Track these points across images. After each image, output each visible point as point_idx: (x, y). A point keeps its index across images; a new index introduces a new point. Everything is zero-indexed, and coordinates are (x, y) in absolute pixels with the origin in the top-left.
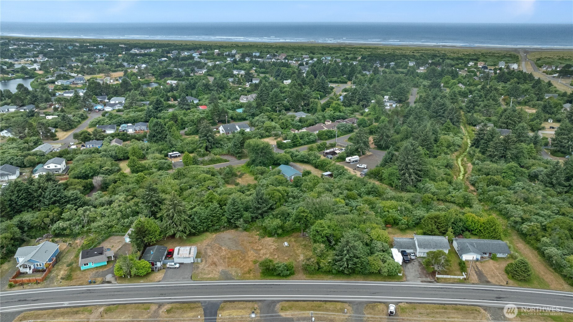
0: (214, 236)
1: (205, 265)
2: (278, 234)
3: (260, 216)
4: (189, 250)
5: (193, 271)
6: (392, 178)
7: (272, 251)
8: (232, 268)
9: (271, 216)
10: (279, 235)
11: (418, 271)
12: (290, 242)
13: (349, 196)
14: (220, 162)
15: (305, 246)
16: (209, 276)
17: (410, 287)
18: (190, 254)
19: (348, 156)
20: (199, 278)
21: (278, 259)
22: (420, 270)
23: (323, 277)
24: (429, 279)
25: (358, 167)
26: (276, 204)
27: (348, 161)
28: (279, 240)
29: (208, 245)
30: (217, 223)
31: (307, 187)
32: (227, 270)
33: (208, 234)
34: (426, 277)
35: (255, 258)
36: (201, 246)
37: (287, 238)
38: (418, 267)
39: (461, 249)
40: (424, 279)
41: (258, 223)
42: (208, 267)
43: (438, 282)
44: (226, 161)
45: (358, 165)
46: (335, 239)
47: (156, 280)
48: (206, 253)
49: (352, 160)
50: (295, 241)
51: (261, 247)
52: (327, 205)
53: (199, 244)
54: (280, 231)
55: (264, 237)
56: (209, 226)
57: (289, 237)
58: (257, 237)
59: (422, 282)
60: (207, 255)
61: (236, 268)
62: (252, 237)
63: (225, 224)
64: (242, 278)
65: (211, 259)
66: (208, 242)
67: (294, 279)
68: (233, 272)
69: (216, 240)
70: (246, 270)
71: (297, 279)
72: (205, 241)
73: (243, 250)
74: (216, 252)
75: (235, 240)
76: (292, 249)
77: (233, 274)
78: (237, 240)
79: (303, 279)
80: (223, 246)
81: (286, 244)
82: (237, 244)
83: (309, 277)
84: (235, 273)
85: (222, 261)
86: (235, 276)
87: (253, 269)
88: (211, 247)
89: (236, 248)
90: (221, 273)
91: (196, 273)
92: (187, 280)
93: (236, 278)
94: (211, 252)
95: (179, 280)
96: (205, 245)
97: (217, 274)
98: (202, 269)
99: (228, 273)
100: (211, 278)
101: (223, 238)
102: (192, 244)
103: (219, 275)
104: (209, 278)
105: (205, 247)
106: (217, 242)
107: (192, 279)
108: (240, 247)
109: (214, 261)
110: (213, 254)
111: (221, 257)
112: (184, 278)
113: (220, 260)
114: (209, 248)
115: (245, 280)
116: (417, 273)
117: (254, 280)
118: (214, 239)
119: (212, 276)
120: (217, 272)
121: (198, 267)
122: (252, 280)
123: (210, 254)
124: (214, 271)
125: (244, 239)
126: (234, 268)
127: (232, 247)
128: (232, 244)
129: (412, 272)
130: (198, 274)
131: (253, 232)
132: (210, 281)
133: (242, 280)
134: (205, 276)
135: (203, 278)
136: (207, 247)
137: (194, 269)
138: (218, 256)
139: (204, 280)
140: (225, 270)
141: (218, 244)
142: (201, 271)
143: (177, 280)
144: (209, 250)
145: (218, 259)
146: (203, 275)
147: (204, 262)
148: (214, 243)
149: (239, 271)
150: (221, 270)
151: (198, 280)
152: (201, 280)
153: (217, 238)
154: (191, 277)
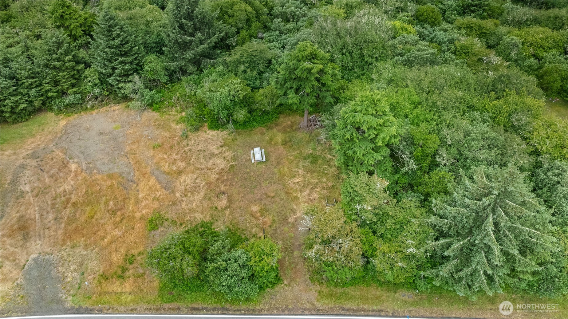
0: (63, 123)
2: (235, 122)
3: (191, 68)
7: (213, 177)
8: (73, 247)
9: (221, 68)
10: (241, 126)
12: (270, 144)
13: (422, 15)
15: (314, 159)
21: (227, 212)
23: (378, 299)
26: (238, 33)
28: (240, 140)
30: (73, 86)
32: (55, 257)
33: (50, 116)
35: (156, 205)
36: (14, 157)
37: (262, 134)
41: (187, 86)
46: (418, 153)
50: (285, 143)
51: (182, 165)
52: (377, 38)
53: (9, 152)
54: (241, 114)
55: (197, 129)
56: (49, 95)
57: (270, 128)
58: (179, 128)
61: (86, 247)
62: (166, 127)
63: (97, 90)
64: (93, 302)
65: (22, 208)
66: (39, 143)
67: (278, 309)
68: (72, 268)
69: (64, 138)
70: (117, 258)
71: (287, 306)
72: (30, 140)
73: (129, 173)
74: (47, 180)
75: (115, 139)
76: (273, 174)
77: (68, 280)
78: (121, 139)
79: (308, 306)
80: (76, 160)
81: (258, 154)
82: (117, 153)
83: (330, 296)
84: (75, 274)
85: (51, 216)
86: (71, 292)
87: (139, 254)
88: (39, 163)
89: (111, 165)
90: (27, 273)
93: (70, 298)
94: (33, 179)
96: (25, 153)
97: (11, 279)
99: (54, 272)
101: (83, 132)
103: (19, 281)
105: (21, 161)
106: (62, 145)
108: (122, 161)
109: (27, 216)
110: (33, 189)
111: (55, 199)
113: (48, 212)
114: (34, 164)
115: (101, 311)
117: (133, 310)
118: (59, 135)
120: (17, 265)
122: (126, 312)
123: (27, 188)
124: (7, 263)
125: (142, 136)
126: (79, 250)
127: (98, 163)
128: (103, 150)
131: (172, 112)
133: (90, 311)
136: (29, 161)
138: (48, 198)
140: (47, 257)
141: (65, 151)
144: (28, 173)
145: (41, 210)
148: (54, 147)
149: (93, 264)
150: (34, 259)
153: (69, 131)
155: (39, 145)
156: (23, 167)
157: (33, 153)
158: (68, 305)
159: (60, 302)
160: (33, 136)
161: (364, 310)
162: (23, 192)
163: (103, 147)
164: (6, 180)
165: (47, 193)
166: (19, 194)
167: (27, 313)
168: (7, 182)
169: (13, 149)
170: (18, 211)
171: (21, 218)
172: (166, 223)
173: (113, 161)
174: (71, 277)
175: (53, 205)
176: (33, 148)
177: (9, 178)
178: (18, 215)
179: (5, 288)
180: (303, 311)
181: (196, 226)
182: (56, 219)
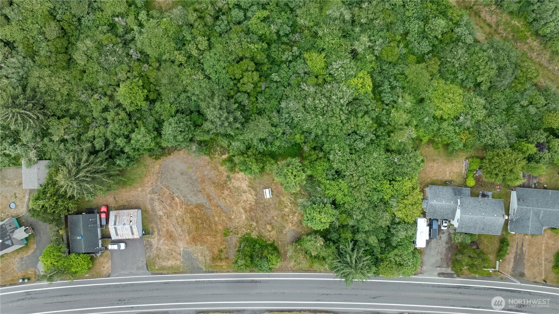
1: (159, 240)
4: (129, 229)
5: (146, 253)
7: (247, 207)
8: (196, 245)
11: (441, 254)
16: (169, 263)
17: (421, 285)
20: (157, 268)
22: (444, 251)
24: (449, 270)
29: (153, 192)
32: (190, 250)
34: (448, 266)
35: (224, 224)
36: (144, 193)
38: (444, 245)
40: (444, 270)
42: (163, 244)
43: (458, 276)
47: (105, 272)
48: (153, 210)
53: (140, 189)
59: (440, 274)
60: (156, 215)
61: (201, 245)
62: (216, 168)
66: (151, 182)
67: (279, 271)
68: (199, 254)
69: (163, 177)
70: (216, 252)
71: (282, 269)
72: (146, 180)
73: (206, 204)
74: (168, 208)
75: (191, 178)
76: (276, 204)
77: (200, 260)
78: (194, 178)
79: (290, 269)
80: (176, 195)
81: (267, 193)
82: (195, 188)
84: (202, 257)
85: (180, 229)
86: (203, 265)
87: (224, 248)
88: (159, 196)
89: (196, 198)
90: (183, 257)
91: (151, 257)
92: (143, 271)
93: (204, 267)
94: (161, 207)
95: (133, 271)
96: (149, 190)
97: (178, 259)
98: (157, 248)
99: (193, 256)
100: (172, 267)
101: (171, 172)
102: (128, 187)
103: (182, 260)
104: (170, 267)
105: (149, 196)
106: (164, 183)
107: (149, 269)
108: (200, 196)
109: (169, 230)
110: (165, 214)
111: (177, 220)
112: (138, 269)
113: (177, 227)
114: (157, 197)
115: (217, 272)
116: (439, 258)
117: (228, 272)
118: (159, 175)
119: (174, 263)
120: (177, 253)
121: (151, 245)
122: (226, 272)
123: (161, 213)
124: (173, 253)
125: (204, 175)
126: (199, 247)
127: (188, 196)
128: (188, 187)
129: (433, 256)
130: (153, 259)
131: (216, 156)
132: (172, 273)
133: (213, 272)
134: (164, 264)
135: (163, 268)
136: (153, 195)
137: (147, 249)
138: (174, 219)
139: (164, 272)
140: (187, 250)
141: (167, 187)
142: (157, 251)
143: (131, 273)
144: (157, 204)
145: (174, 226)
146: (161, 261)
147: (156, 233)
148: (161, 185)
149: (207, 252)
150: (183, 251)
151: (157, 272)
152: (160, 272)
153: (163, 172)
154: (147, 266)
155: (152, 183)
156: (152, 199)
157: (152, 189)
158: (204, 270)
159: (201, 269)
160: (146, 176)
161: (310, 271)
162: (160, 216)
163: (186, 184)
164: (149, 208)
165: (172, 216)
166: (159, 217)
167: (191, 273)
168: (150, 210)
169: (141, 186)
170: (164, 227)
171: (167, 230)
172: (231, 233)
173: (196, 195)
174: (201, 258)
175: (178, 222)
176: (151, 186)
177: (149, 207)
178: (165, 229)
179: (178, 263)
180: (288, 271)
181: (244, 235)
182: (182, 231)
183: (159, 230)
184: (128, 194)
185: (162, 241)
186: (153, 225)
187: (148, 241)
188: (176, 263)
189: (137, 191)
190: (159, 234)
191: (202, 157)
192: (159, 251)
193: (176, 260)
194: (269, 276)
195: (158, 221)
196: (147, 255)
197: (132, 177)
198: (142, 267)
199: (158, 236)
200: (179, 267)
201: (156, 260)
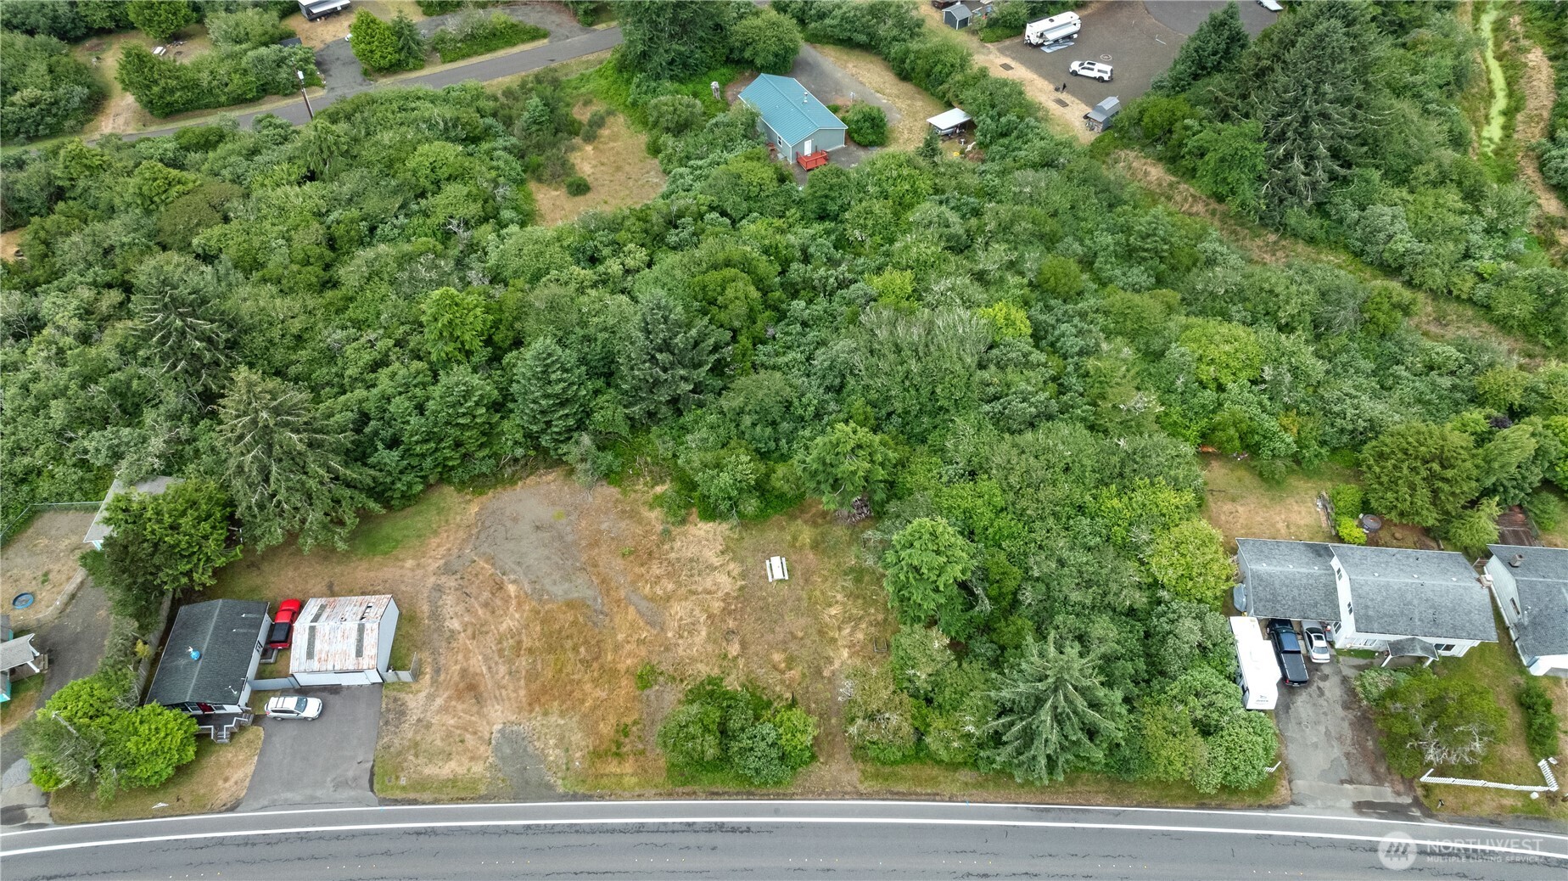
0: (474, 509)
1: (431, 697)
2: (741, 515)
4: (354, 635)
5: (379, 736)
6: (1233, 176)
7: (717, 606)
8: (546, 714)
9: (712, 418)
10: (748, 520)
11: (1340, 738)
13: (1046, 280)
14: (511, 43)
15: (859, 574)
16: (447, 769)
17: (1306, 842)
18: (359, 653)
19: (1036, 14)
20: (403, 781)
21: (741, 662)
22: (1348, 732)
23: (933, 780)
24: (1387, 794)
25: (1075, 73)
27: (1035, 40)
28: (748, 542)
29: (447, 570)
30: (482, 446)
31: (870, 223)
32: (525, 728)
33: (448, 496)
34: (1378, 780)
35: (643, 652)
36: (420, 572)
37: (782, 529)
38: (1340, 712)
39: (1534, 623)
40: (1368, 792)
41: (659, 442)
42: (444, 709)
43: (1429, 814)
44: (535, 34)
45: (1075, 66)
47: (224, 797)
48: (435, 615)
49: (1051, 36)
50: (815, 546)
51: (669, 585)
52: (958, 367)
53: (410, 563)
54: (751, 505)
55: (683, 522)
56: (449, 463)
57: (793, 517)
58: (654, 516)
59: (1361, 807)
60: (440, 629)
61: (562, 714)
62: (633, 515)
63: (519, 452)
64: (590, 787)
65: (460, 657)
66: (448, 546)
67: (813, 793)
68: (551, 742)
69: (483, 536)
70: (606, 729)
71: (824, 789)
72: (434, 541)
73: (595, 599)
74: (480, 612)
75: (561, 537)
76: (799, 599)
77: (551, 758)
78: (570, 538)
79: (849, 789)
80: (512, 577)
81: (777, 568)
82: (569, 563)
83: (876, 776)
84: (557, 751)
85: (503, 669)
86: (559, 775)
87: (635, 723)
88: (460, 582)
89: (566, 585)
90: (497, 749)
91: (392, 749)
92: (353, 793)
93: (560, 782)
94: (460, 609)
95: (319, 793)
96: (434, 566)
97: (480, 757)
98: (419, 720)
99: (530, 749)
100: (454, 782)
101: (509, 524)
102: (378, 558)
103: (491, 760)
104: (449, 780)
105: (432, 579)
106: (485, 548)
107: (376, 787)
108: (581, 579)
109: (471, 669)
110: (465, 626)
111: (500, 642)
112: (340, 784)
113: (496, 663)
114: (453, 584)
115: (602, 798)
116: (1337, 752)
117: (640, 797)
118: (474, 531)
119: (461, 771)
120: (480, 738)
121: (402, 713)
122: (632, 798)
123: (455, 625)
124: (468, 736)
125: (600, 532)
126: (554, 719)
127: (547, 582)
128: (548, 558)
129: (1315, 746)
130: (399, 753)
131: (640, 487)
132: (451, 801)
133: (589, 798)
134: (429, 771)
135: (422, 784)
136: (444, 579)
137: (387, 723)
138: (490, 640)
139: (426, 796)
140: (515, 728)
141: (491, 560)
142: (416, 732)
143: (313, 798)
144: (449, 600)
145: (486, 659)
146: (421, 760)
147: (428, 676)
148: (473, 554)
149: (577, 737)
150: (499, 731)
151: (399, 795)
152: (412, 796)
153: (487, 524)
154: (372, 774)
155: (449, 550)
156: (438, 589)
157: (446, 564)
158: (561, 790)
159: (550, 787)
160: (435, 533)
161: (916, 794)
162: (452, 631)
163: (546, 552)
164: (422, 612)
165: (487, 633)
166: (448, 634)
167: (515, 799)
168: (426, 615)
169: (414, 557)
170: (456, 662)
171: (464, 672)
172: (661, 679)
173: (567, 578)
174: (553, 754)
175: (501, 652)
176: (443, 556)
177: (426, 608)
178: (458, 667)
179: (478, 768)
180: (844, 795)
181: (702, 683)
182: (510, 673)
183: (437, 671)
184: (372, 574)
185: (439, 701)
186: (425, 655)
187: (396, 700)
188: (469, 770)
189: (402, 567)
190: (434, 681)
191: (599, 489)
192: (423, 730)
193: (472, 759)
194: (777, 812)
195: (444, 644)
196: (380, 743)
197: (397, 535)
198: (355, 779)
199: (432, 685)
200: (474, 781)
201: (405, 760)
